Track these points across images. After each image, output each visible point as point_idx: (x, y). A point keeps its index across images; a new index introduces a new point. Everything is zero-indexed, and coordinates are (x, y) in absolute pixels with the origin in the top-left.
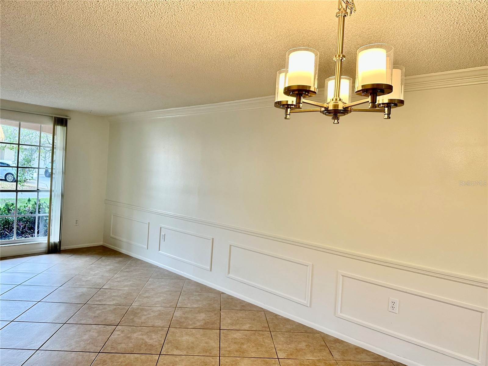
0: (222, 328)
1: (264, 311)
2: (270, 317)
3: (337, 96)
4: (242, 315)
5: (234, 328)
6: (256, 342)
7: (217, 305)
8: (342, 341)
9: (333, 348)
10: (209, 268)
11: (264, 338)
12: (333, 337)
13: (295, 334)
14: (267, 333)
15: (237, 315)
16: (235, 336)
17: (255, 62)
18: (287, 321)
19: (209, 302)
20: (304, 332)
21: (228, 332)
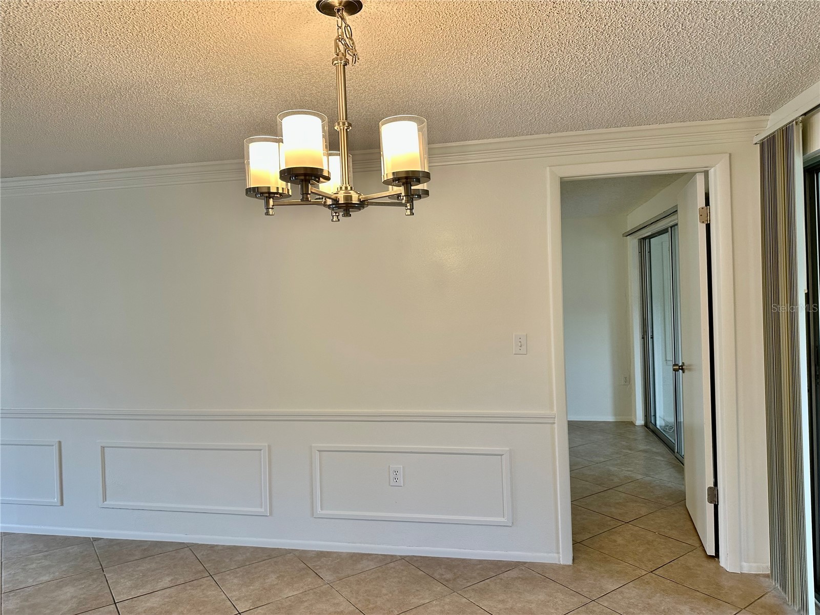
0: (118, 600)
1: (188, 547)
2: (202, 553)
3: (346, 183)
4: (149, 567)
5: (142, 591)
6: (192, 602)
7: (92, 564)
8: (328, 552)
9: (318, 567)
10: (56, 500)
11: (204, 589)
12: (312, 551)
13: (254, 565)
14: (207, 580)
15: (139, 568)
16: (149, 604)
17: (150, 109)
18: (234, 550)
19: (72, 563)
20: (268, 558)
21: (133, 602)
